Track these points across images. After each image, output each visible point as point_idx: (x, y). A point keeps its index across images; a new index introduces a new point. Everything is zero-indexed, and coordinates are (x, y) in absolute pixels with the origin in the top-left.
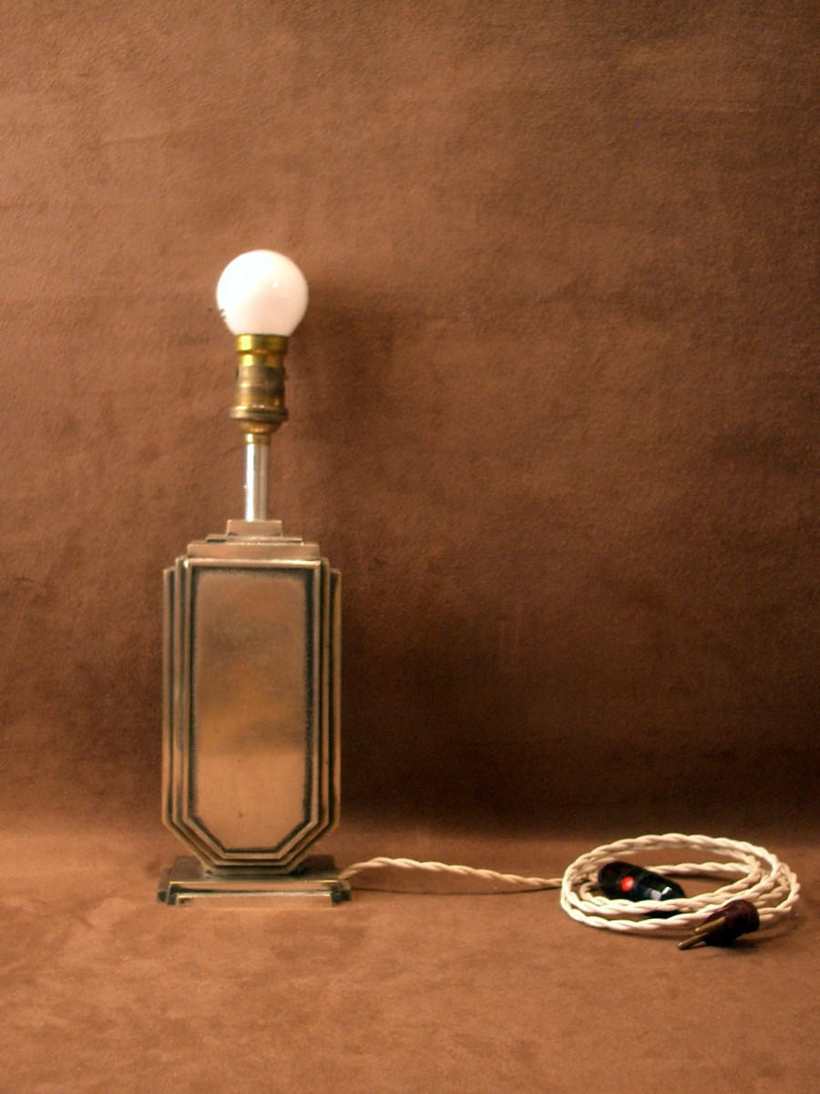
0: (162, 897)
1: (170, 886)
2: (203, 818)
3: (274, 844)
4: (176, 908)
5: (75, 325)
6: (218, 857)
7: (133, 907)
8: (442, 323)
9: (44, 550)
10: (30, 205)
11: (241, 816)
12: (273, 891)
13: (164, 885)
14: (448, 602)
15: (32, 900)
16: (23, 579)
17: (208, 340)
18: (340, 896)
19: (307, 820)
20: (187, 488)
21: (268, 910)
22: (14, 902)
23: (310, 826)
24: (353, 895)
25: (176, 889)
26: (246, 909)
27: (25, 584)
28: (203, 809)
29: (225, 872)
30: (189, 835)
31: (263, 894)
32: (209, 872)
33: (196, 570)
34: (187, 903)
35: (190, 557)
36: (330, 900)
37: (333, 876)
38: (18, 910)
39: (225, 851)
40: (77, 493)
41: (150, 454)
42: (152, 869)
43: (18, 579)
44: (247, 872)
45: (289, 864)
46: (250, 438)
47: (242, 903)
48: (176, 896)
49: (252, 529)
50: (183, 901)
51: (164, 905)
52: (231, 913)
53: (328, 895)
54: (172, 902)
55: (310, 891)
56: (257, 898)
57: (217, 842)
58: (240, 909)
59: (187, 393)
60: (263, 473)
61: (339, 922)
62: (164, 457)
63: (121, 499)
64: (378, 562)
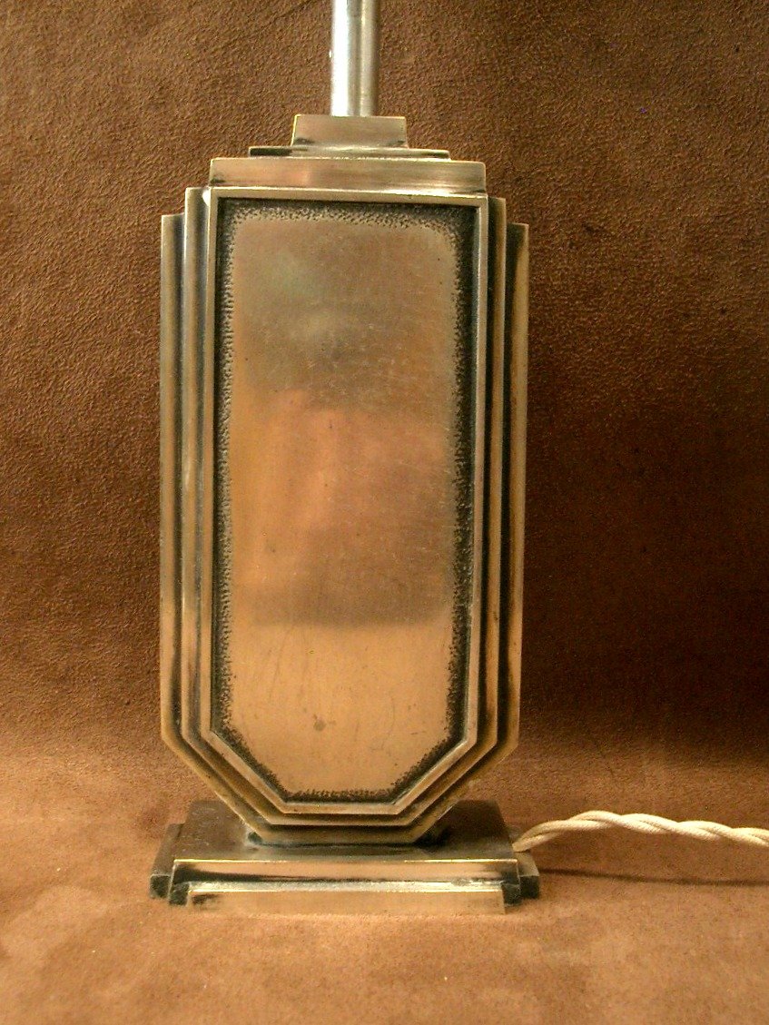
0: (159, 887)
1: (174, 868)
2: (242, 731)
3: (386, 785)
4: (185, 913)
6: (272, 809)
7: (101, 908)
11: (319, 726)
12: (383, 880)
13: (163, 863)
14: (723, 312)
18: (520, 891)
19: (456, 735)
20: (214, 84)
21: (374, 919)
23: (462, 747)
24: (543, 888)
25: (188, 875)
26: (328, 917)
28: (241, 713)
29: (287, 840)
30: (213, 763)
31: (362, 887)
32: (254, 837)
33: (226, 206)
34: (208, 903)
35: (216, 182)
36: (502, 900)
37: (501, 848)
39: (287, 797)
42: (150, 822)
44: (331, 839)
45: (417, 822)
47: (322, 904)
48: (187, 888)
49: (345, 131)
50: (200, 899)
51: (161, 904)
52: (298, 927)
53: (493, 889)
54: (180, 899)
55: (458, 881)
56: (351, 894)
57: (271, 780)
58: (316, 918)
61: (526, 950)
62: (170, 23)
63: (86, 112)
64: (589, 229)
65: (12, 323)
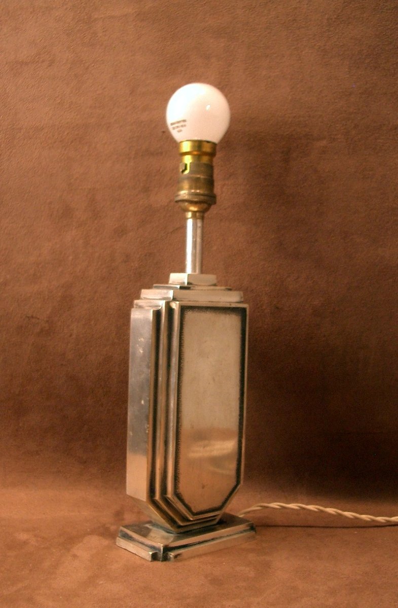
5: (72, 142)
8: (324, 143)
9: (47, 297)
10: (43, 61)
14: (325, 336)
15: (35, 536)
16: (32, 317)
17: (161, 153)
20: (146, 255)
22: (23, 536)
27: (34, 320)
38: (25, 543)
40: (71, 258)
41: (121, 232)
43: (28, 317)
46: (189, 215)
59: (146, 190)
60: (199, 240)
62: (131, 234)
63: (100, 263)
64: (277, 308)
65: (71, 336)
